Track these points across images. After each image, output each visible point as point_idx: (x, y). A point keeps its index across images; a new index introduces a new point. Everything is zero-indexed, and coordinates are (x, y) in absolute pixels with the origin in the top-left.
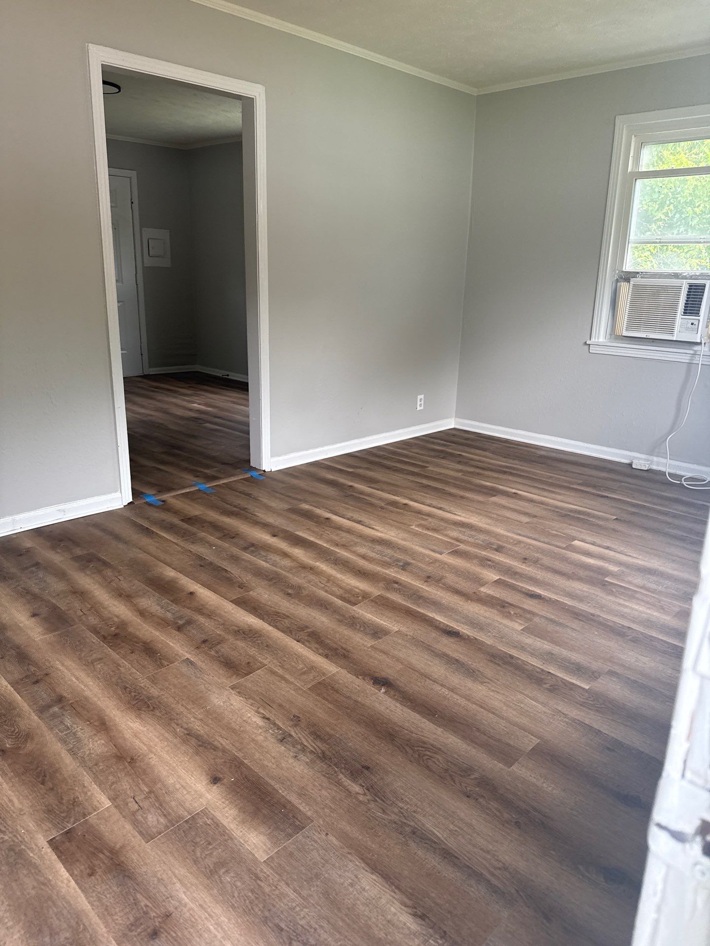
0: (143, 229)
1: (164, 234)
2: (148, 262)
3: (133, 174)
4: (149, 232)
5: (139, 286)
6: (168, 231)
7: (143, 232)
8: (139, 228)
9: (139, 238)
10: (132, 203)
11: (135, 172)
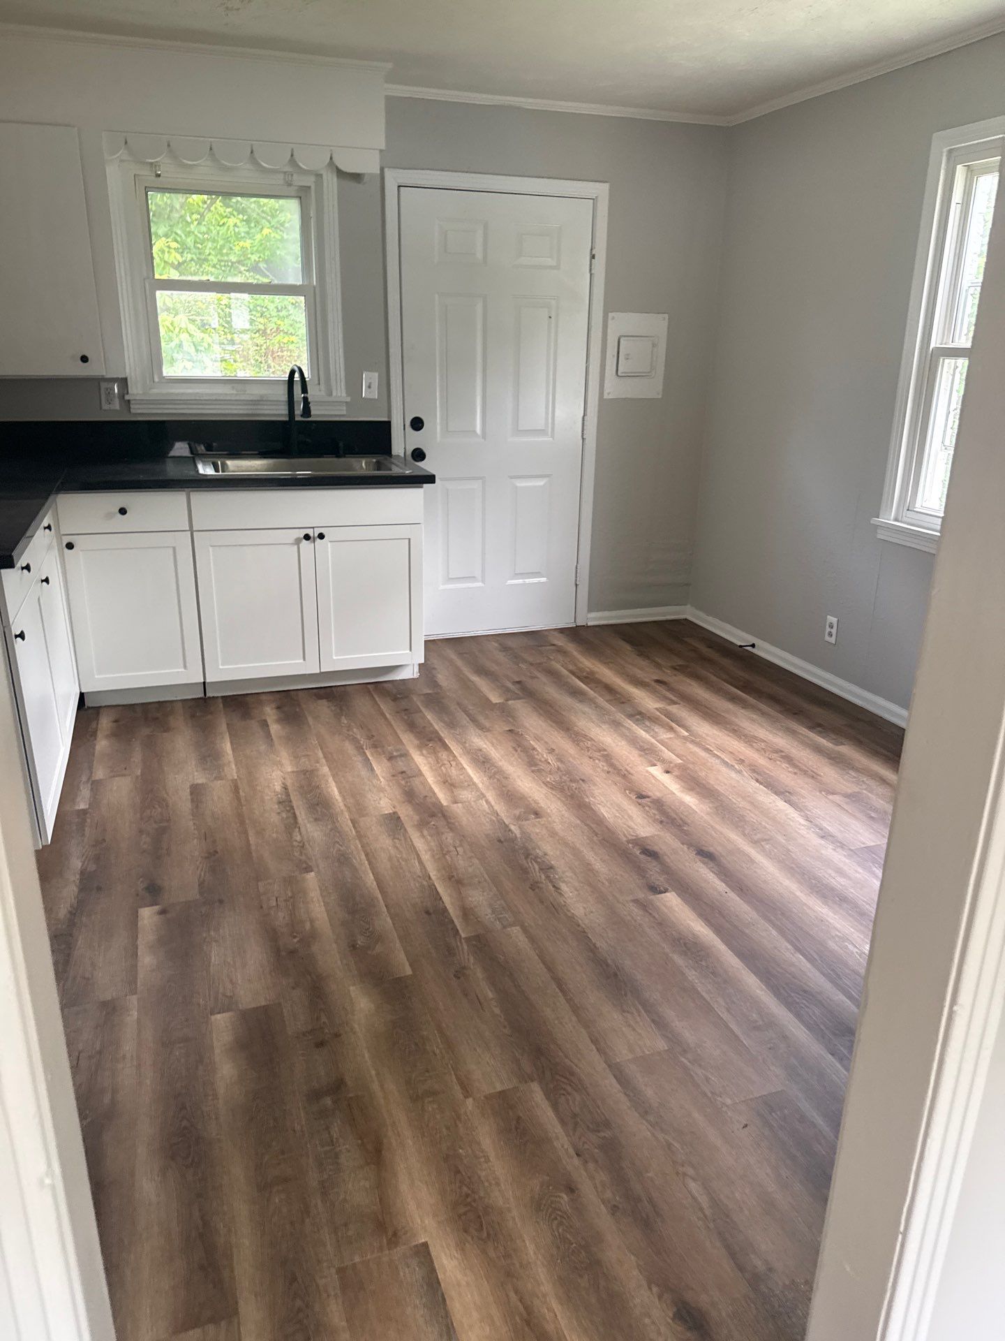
0: (611, 315)
1: (657, 325)
2: (613, 389)
3: (601, 190)
4: (624, 322)
5: (587, 442)
6: (666, 316)
7: (610, 322)
8: (601, 314)
9: (600, 335)
10: (593, 257)
11: (606, 186)
